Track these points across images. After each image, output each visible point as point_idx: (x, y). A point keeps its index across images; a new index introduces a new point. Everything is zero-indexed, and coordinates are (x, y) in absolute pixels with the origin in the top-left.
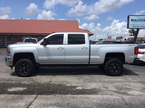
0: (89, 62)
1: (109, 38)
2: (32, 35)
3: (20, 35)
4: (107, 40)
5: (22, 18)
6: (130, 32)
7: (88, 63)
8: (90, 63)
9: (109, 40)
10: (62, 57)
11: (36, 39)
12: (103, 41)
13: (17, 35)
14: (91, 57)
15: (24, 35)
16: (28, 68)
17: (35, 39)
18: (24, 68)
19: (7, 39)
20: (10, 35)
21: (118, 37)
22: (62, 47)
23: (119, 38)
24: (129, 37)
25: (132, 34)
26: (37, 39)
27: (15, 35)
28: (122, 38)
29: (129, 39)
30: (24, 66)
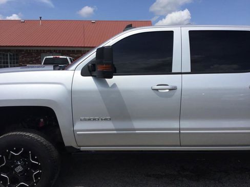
2: (60, 50)
3: (37, 50)
5: (41, 18)
11: (68, 57)
13: (30, 50)
15: (44, 50)
16: (35, 167)
17: (66, 59)
18: (19, 169)
19: (10, 59)
20: (17, 50)
22: (171, 85)
26: (70, 59)
27: (27, 50)
30: (17, 158)
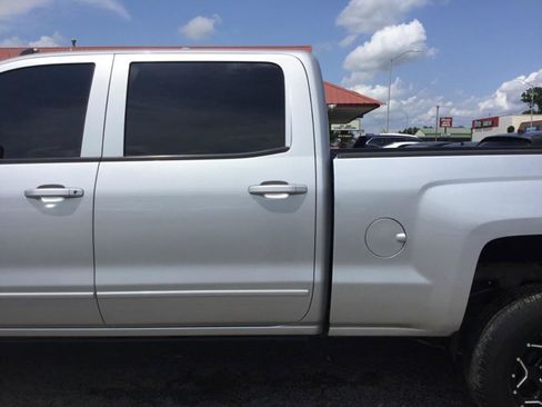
0: (325, 322)
1: (441, 123)
4: (433, 131)
6: (524, 101)
7: (312, 329)
8: (333, 331)
9: (441, 130)
10: (74, 279)
12: (419, 134)
14: (339, 276)
21: (482, 121)
23: (486, 124)
24: (527, 119)
25: (536, 108)
28: (497, 125)
29: (524, 126)
